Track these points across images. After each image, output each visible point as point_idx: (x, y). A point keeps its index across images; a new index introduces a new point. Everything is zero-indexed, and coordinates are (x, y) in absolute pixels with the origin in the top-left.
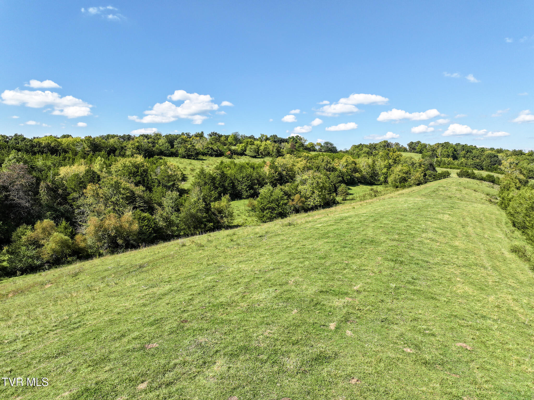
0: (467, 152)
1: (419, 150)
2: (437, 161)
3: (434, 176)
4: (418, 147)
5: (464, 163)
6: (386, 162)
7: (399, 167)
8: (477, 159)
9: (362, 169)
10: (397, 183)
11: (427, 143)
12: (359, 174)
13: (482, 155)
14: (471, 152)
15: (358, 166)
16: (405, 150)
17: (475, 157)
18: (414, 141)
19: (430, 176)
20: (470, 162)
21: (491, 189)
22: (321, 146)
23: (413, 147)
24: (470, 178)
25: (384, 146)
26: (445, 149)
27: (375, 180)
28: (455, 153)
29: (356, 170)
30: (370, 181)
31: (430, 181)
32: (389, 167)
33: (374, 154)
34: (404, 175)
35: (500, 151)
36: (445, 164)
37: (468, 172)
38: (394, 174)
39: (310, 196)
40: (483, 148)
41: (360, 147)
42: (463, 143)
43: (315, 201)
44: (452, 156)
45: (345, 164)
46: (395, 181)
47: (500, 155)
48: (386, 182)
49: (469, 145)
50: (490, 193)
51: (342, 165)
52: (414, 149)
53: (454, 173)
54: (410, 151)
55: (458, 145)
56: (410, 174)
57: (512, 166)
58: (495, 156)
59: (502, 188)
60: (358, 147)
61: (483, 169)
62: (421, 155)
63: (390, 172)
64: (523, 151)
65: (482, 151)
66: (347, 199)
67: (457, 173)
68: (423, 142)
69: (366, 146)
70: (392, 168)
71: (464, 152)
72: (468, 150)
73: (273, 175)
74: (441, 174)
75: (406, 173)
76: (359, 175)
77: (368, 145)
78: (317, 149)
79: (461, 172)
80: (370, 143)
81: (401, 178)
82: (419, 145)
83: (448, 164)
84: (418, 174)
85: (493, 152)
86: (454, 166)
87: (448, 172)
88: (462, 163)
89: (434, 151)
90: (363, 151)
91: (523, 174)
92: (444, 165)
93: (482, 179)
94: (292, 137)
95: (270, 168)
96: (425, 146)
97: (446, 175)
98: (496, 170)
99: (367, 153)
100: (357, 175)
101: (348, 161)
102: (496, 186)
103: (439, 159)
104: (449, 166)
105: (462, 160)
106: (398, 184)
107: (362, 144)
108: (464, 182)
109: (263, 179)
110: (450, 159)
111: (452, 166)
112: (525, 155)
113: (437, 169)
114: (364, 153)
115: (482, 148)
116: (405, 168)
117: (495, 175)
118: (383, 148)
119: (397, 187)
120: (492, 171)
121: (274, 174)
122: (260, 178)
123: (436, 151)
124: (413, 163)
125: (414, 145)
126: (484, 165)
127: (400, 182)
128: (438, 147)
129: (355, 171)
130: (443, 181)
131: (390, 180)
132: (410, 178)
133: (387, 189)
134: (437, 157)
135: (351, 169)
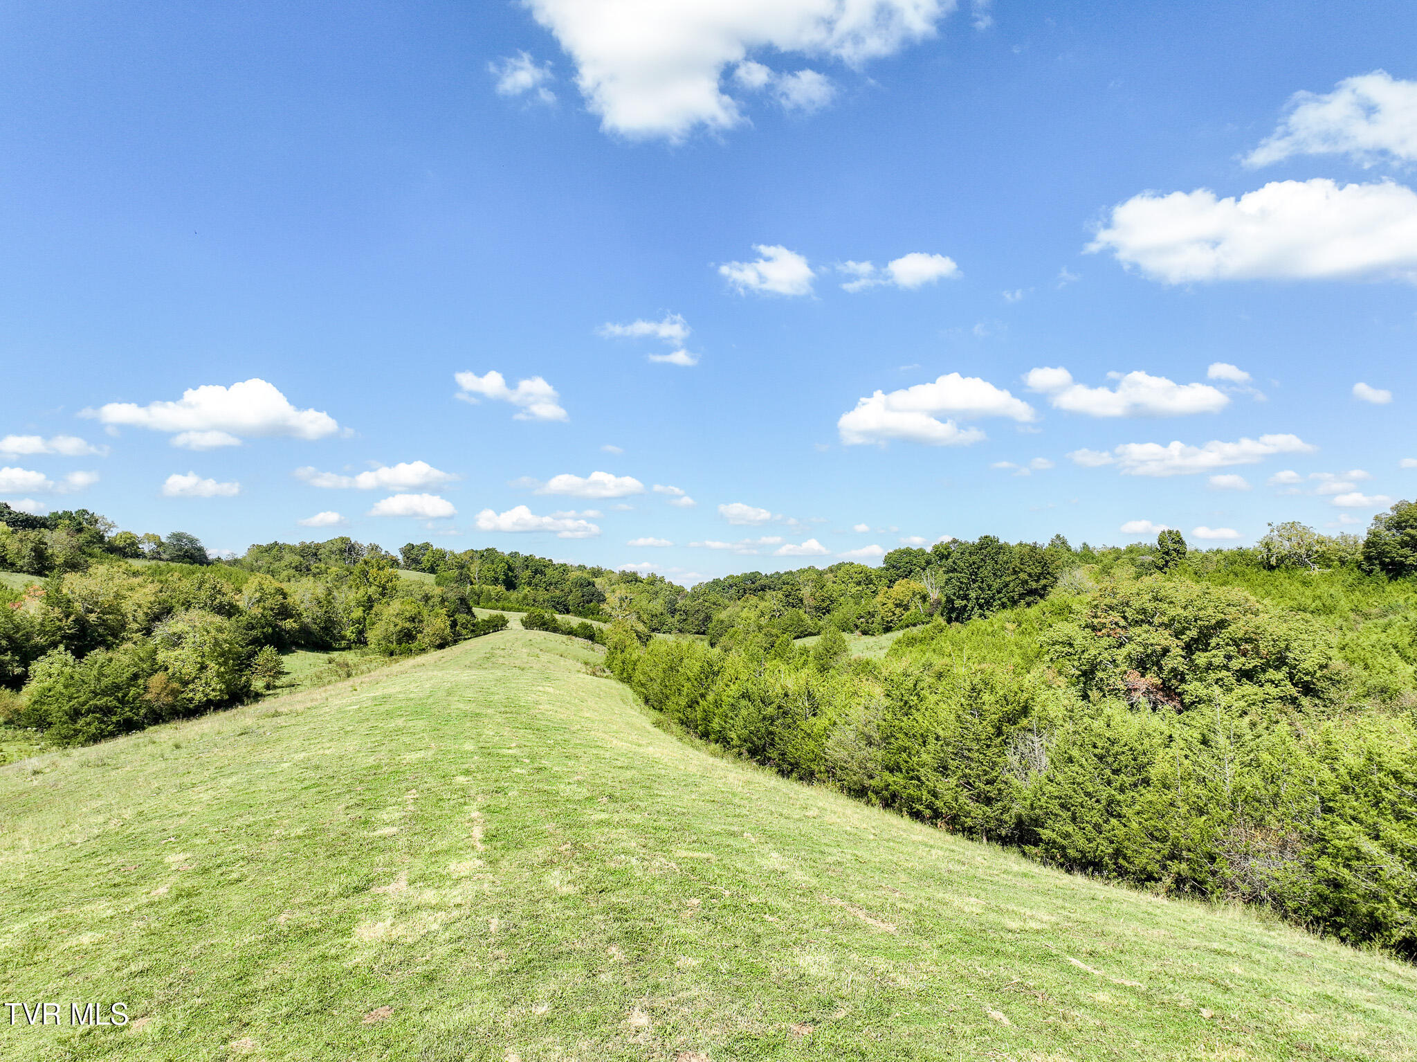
0: (536, 572)
1: (429, 565)
2: (473, 591)
3: (474, 626)
4: (426, 558)
5: (530, 597)
6: (362, 591)
7: (396, 606)
8: (556, 588)
9: (301, 608)
10: (392, 643)
11: (448, 549)
12: (295, 622)
13: (564, 579)
14: (542, 573)
15: (290, 600)
16: (394, 563)
17: (551, 584)
18: (417, 542)
19: (464, 626)
20: (542, 595)
21: (591, 652)
22: (161, 544)
23: (414, 557)
24: (547, 630)
25: (342, 551)
26: (490, 566)
27: (333, 637)
28: (510, 574)
29: (285, 612)
30: (322, 640)
31: (465, 639)
32: (369, 604)
33: (314, 570)
34: (407, 625)
35: (597, 573)
36: (489, 599)
37: (543, 618)
38: (383, 623)
39: (196, 678)
40: (566, 565)
41: (274, 552)
42: (524, 552)
43: (208, 690)
44: (504, 581)
45: (258, 595)
46: (387, 638)
47: (598, 581)
48: (361, 641)
49: (537, 557)
50: (589, 661)
51: (250, 598)
52: (416, 561)
53: (514, 619)
54: (407, 567)
55: (514, 555)
56: (421, 621)
57: (624, 605)
58: (589, 584)
59: (612, 649)
60: (269, 549)
61: (568, 612)
62: (433, 576)
63: (373, 616)
64: (639, 575)
65: (564, 570)
66: (277, 684)
67: (522, 620)
68: (436, 545)
69: (292, 550)
70: (377, 608)
71: (528, 573)
72: (538, 569)
73: (58, 623)
74: (488, 622)
75: (412, 620)
76: (294, 625)
77: (298, 545)
78: (146, 550)
79: (529, 617)
80: (303, 543)
81: (400, 631)
82: (429, 553)
83: (496, 600)
84: (437, 623)
85: (585, 575)
86: (510, 605)
87: (502, 618)
88: (525, 597)
89: (462, 567)
90: (283, 563)
91: (643, 621)
92: (488, 602)
93: (571, 632)
94: (65, 513)
95: (48, 604)
96: (443, 556)
97: (497, 625)
98: (593, 614)
99: (296, 568)
100: (289, 624)
101: (265, 587)
102: (597, 646)
103: (476, 587)
104: (500, 605)
105: (526, 591)
106: (394, 646)
107: (280, 542)
108: (539, 638)
109: (28, 637)
110: (501, 588)
111: (507, 604)
112: (642, 582)
113: (476, 610)
114: (289, 566)
115: (562, 565)
116: (408, 608)
117: (596, 625)
118: (338, 557)
119: (392, 654)
120: (586, 617)
121: (60, 620)
122: (17, 632)
123: (469, 569)
124: (426, 595)
125: (415, 552)
126: (571, 603)
127: (399, 642)
128: (472, 558)
129: (282, 614)
130: (493, 638)
131: (372, 636)
132: (421, 632)
133: (367, 658)
134: (472, 583)
135: (272, 609)
